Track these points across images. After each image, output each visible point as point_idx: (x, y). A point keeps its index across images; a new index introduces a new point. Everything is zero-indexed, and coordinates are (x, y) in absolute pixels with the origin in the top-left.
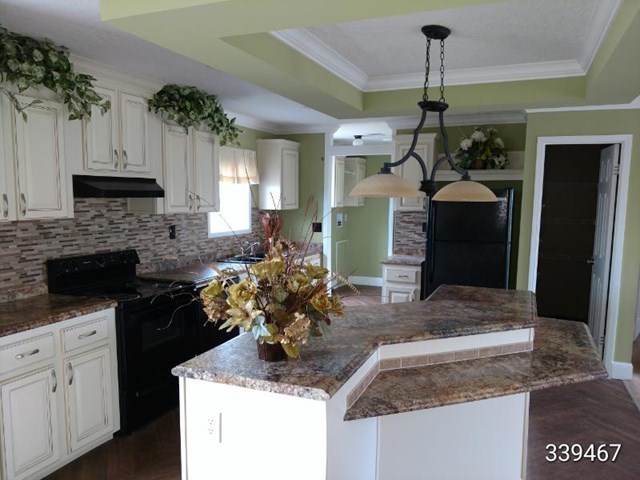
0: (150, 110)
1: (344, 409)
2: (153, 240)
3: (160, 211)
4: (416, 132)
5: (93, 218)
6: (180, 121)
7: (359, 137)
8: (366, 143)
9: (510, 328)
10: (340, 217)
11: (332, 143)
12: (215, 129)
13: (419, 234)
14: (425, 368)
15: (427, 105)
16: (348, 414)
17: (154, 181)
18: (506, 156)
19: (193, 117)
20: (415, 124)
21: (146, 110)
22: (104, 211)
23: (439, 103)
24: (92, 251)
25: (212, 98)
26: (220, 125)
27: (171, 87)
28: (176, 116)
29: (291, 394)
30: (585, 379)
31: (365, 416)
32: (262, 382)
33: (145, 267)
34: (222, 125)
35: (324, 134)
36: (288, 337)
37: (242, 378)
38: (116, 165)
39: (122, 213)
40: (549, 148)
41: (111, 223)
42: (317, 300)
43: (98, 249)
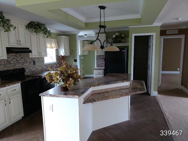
0: (26, 29)
1: (83, 101)
2: (29, 65)
3: (31, 57)
4: (99, 33)
5: (12, 59)
6: (35, 32)
7: (86, 35)
8: (88, 37)
9: (123, 82)
10: (82, 58)
11: (78, 37)
12: (45, 33)
13: (103, 61)
14: (103, 92)
15: (101, 27)
16: (84, 102)
17: (29, 48)
18: (125, 39)
19: (39, 30)
20: (98, 31)
21: (25, 28)
22: (15, 57)
23: (104, 26)
24: (12, 69)
25: (44, 25)
26: (46, 32)
27: (32, 22)
28: (34, 30)
29: (70, 97)
30: (141, 93)
31: (88, 103)
32: (62, 95)
33: (27, 73)
34: (47, 32)
35: (76, 34)
36: (68, 84)
37: (58, 95)
38: (18, 44)
39: (20, 58)
40: (135, 37)
41: (17, 60)
42: (75, 75)
43: (14, 68)
